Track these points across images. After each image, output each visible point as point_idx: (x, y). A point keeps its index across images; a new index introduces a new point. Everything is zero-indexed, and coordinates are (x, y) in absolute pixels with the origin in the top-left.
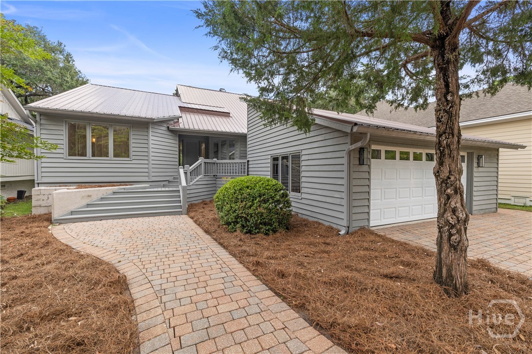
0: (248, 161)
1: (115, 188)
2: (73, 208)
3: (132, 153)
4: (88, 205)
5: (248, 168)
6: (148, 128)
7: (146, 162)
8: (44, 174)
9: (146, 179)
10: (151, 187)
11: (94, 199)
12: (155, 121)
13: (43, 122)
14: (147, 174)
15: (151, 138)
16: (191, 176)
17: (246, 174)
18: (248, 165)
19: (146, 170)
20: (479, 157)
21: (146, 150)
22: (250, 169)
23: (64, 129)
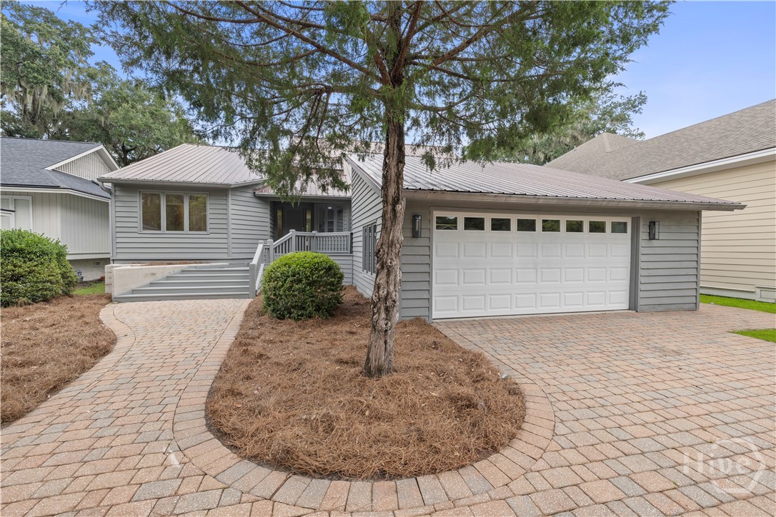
0: (352, 234)
1: (184, 266)
2: (134, 287)
3: (209, 226)
4: (152, 284)
5: (352, 243)
6: (227, 196)
7: (225, 236)
8: (119, 250)
9: (225, 256)
10: (231, 265)
11: (159, 276)
12: (232, 187)
13: (117, 193)
14: (225, 251)
15: (231, 207)
16: (276, 252)
17: (349, 251)
18: (352, 239)
19: (225, 246)
20: (652, 225)
21: (225, 221)
22: (354, 245)
23: (138, 200)
